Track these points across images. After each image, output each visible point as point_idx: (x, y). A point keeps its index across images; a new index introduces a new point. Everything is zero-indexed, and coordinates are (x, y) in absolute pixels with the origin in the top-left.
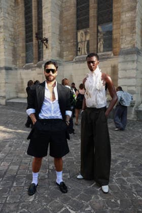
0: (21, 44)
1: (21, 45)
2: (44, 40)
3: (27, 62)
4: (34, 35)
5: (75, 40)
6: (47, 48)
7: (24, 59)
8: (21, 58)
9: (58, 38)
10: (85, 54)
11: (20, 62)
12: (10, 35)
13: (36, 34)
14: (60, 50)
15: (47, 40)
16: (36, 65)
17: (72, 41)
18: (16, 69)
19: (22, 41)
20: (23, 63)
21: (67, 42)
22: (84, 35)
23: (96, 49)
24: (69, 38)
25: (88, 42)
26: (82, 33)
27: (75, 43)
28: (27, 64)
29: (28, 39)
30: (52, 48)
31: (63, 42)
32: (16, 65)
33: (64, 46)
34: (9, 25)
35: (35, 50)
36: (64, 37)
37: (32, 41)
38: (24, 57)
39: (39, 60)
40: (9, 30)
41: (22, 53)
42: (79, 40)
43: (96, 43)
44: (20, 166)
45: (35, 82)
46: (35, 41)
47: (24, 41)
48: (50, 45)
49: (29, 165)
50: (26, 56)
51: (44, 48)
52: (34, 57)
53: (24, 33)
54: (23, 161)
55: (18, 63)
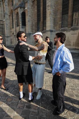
0: (59, 16)
7: (61, 25)
8: (58, 25)
12: (53, 11)
19: (60, 14)
20: (59, 27)
34: (53, 4)
38: (60, 24)
40: (53, 8)
41: (60, 21)
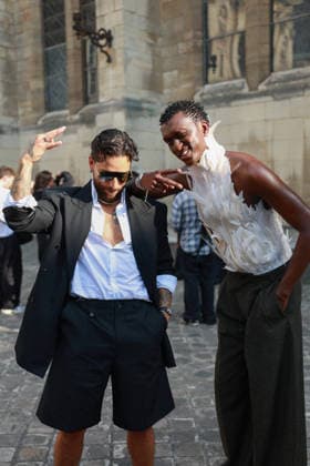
0: (29, 50)
1: (28, 52)
2: (102, 37)
3: (49, 108)
4: (69, 22)
5: (199, 33)
6: (109, 60)
7: (41, 98)
8: (29, 96)
9: (143, 27)
10: (235, 77)
11: (26, 109)
13: (76, 18)
14: (150, 66)
15: (109, 37)
16: (77, 117)
17: (190, 35)
18: (16, 130)
19: (31, 41)
20: (35, 109)
21: (174, 38)
22: (230, 14)
23: (267, 60)
24: (178, 26)
25: (243, 35)
26: (224, 7)
27: (200, 43)
28: (49, 115)
29: (51, 33)
30: (127, 61)
31: (160, 40)
32: (16, 116)
33: (164, 52)
35: (72, 69)
36: (164, 26)
37: (63, 39)
38: (39, 90)
39: (86, 101)
41: (35, 77)
42: (214, 31)
43: (267, 39)
44: (19, 448)
45: (59, 178)
46: (71, 41)
47: (39, 40)
48: (119, 52)
49: (49, 445)
50: (47, 89)
51: (102, 62)
52: (71, 90)
53: (37, 14)
54: (31, 430)
55: (20, 112)
